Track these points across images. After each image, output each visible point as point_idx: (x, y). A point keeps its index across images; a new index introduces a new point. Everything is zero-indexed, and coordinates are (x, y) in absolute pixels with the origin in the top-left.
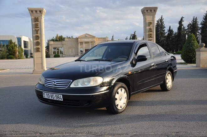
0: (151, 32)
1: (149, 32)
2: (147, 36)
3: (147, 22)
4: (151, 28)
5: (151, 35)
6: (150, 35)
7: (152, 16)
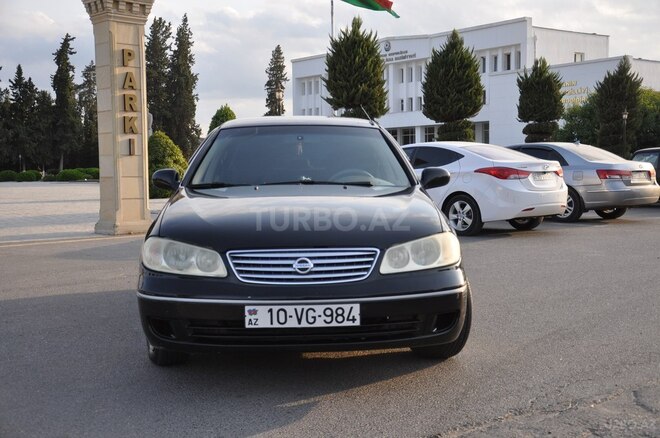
0: (132, 88)
1: (123, 88)
2: (119, 104)
3: (117, 48)
4: (131, 73)
5: (131, 99)
6: (128, 102)
7: (132, 27)
